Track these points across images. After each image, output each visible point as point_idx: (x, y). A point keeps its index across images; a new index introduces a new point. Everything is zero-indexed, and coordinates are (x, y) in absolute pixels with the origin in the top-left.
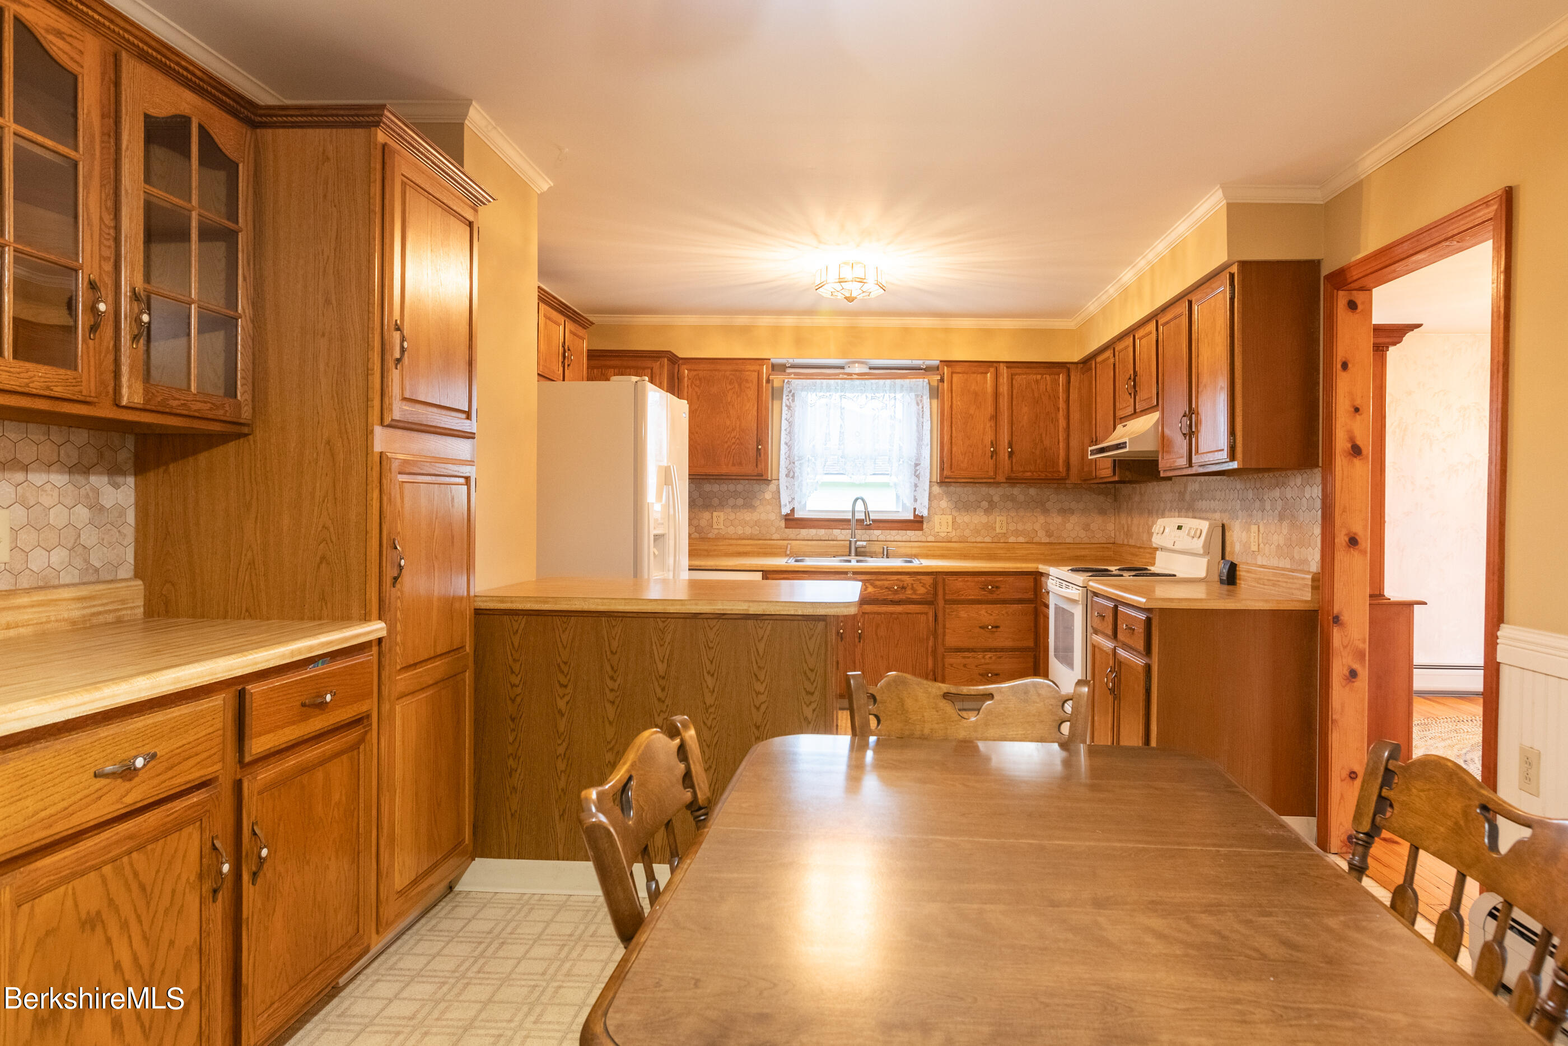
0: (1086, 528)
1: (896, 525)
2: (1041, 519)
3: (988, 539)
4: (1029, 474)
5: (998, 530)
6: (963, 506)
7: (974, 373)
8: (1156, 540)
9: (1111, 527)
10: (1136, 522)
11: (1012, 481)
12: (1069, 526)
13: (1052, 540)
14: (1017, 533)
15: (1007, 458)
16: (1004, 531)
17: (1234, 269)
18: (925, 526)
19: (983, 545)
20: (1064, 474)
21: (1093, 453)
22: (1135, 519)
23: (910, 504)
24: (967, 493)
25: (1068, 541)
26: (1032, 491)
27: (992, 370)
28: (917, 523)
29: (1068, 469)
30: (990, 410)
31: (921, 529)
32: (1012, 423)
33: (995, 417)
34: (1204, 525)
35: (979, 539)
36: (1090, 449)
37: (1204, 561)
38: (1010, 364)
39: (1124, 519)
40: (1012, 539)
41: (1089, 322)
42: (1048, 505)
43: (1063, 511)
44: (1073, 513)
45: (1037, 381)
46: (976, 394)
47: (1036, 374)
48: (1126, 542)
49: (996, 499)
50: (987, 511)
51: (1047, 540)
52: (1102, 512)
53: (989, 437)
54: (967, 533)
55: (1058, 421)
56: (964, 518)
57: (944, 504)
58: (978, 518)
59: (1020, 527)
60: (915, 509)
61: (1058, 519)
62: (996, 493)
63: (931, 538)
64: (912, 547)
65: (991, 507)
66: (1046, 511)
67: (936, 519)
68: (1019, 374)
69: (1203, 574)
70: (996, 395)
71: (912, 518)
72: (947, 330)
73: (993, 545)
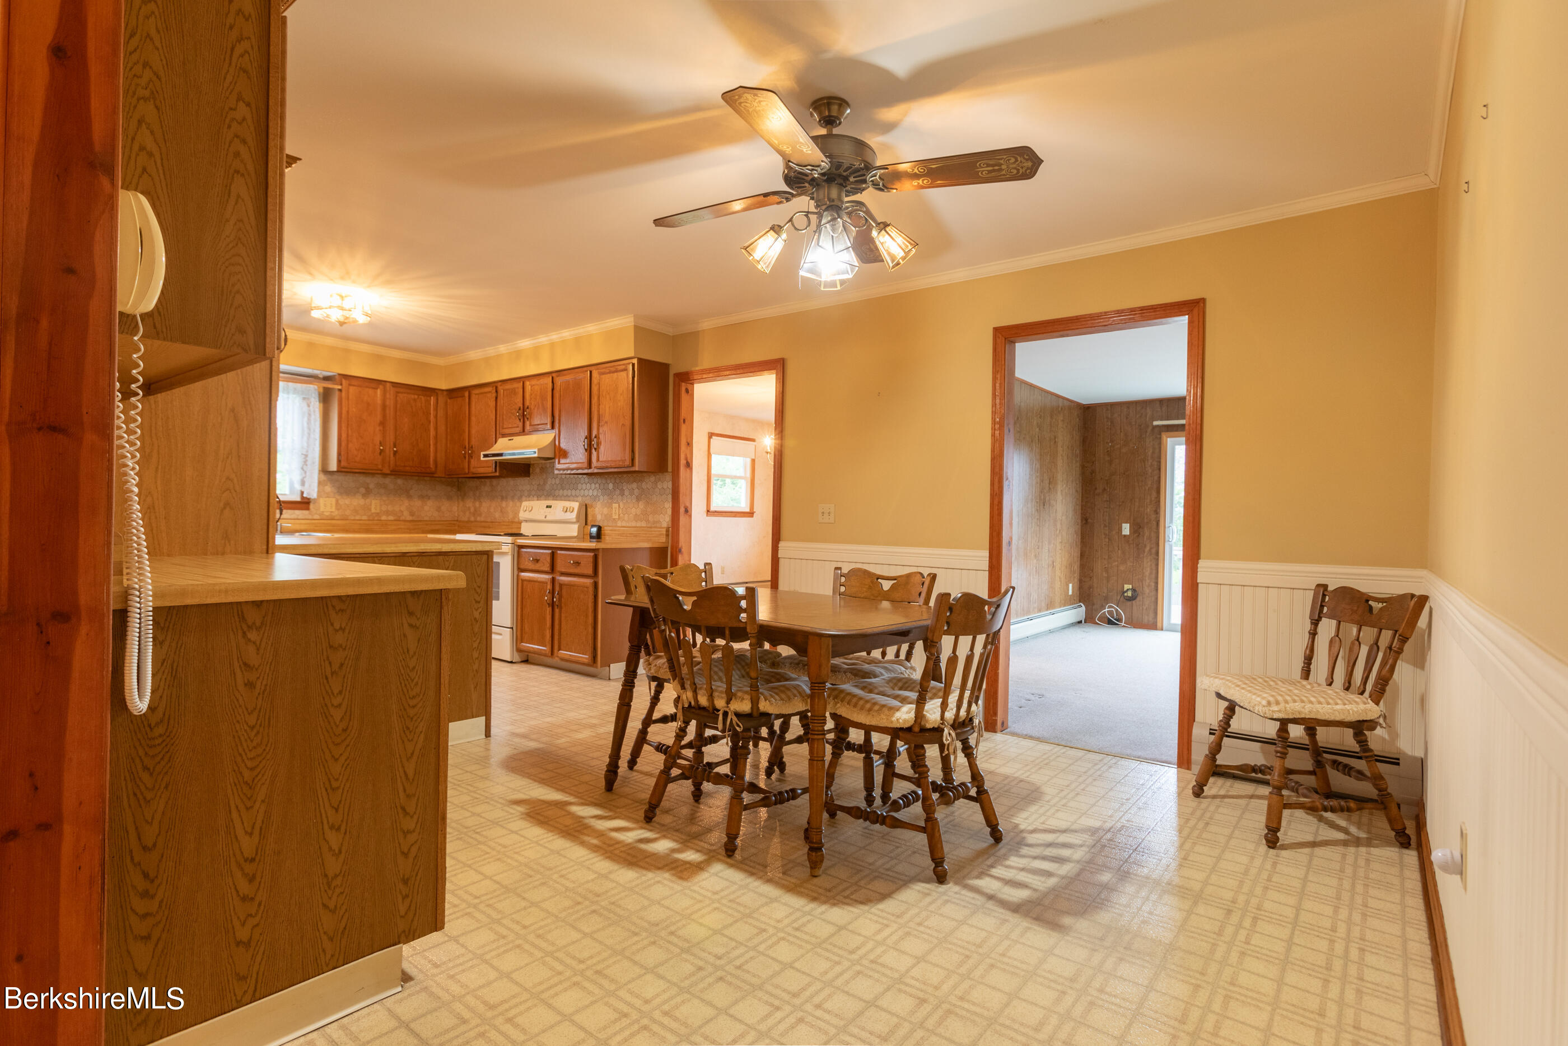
0: (439, 509)
1: (290, 505)
2: (406, 503)
3: (365, 518)
4: (408, 469)
5: (373, 511)
6: (344, 491)
7: (367, 387)
8: (522, 515)
9: (455, 508)
10: (509, 505)
11: (396, 473)
12: (426, 508)
13: (414, 518)
14: (387, 513)
15: (392, 455)
16: (378, 511)
17: (635, 361)
18: (311, 506)
19: (361, 522)
20: (433, 470)
21: (485, 456)
22: (484, 504)
23: (298, 487)
24: (349, 480)
25: (426, 518)
26: (400, 481)
27: (381, 386)
28: (304, 503)
29: (436, 467)
30: (379, 418)
31: (308, 509)
32: (396, 429)
33: (383, 424)
34: (576, 505)
35: (358, 517)
36: (482, 453)
37: (576, 527)
38: (395, 385)
39: (469, 503)
40: (384, 518)
41: (468, 364)
42: (411, 492)
43: (423, 497)
44: (429, 499)
45: (415, 400)
46: (368, 404)
47: (414, 394)
48: (472, 519)
49: (371, 486)
50: (365, 496)
51: (411, 518)
52: (449, 498)
53: (378, 439)
54: (348, 512)
55: (429, 430)
56: (346, 501)
57: (328, 488)
58: (357, 501)
59: (390, 508)
60: (302, 493)
61: (417, 503)
62: (372, 482)
63: (317, 517)
64: (301, 524)
65: (368, 493)
66: (409, 497)
67: (322, 501)
68: (402, 393)
69: (575, 534)
70: (384, 407)
71: (298, 499)
72: (347, 351)
73: (370, 522)
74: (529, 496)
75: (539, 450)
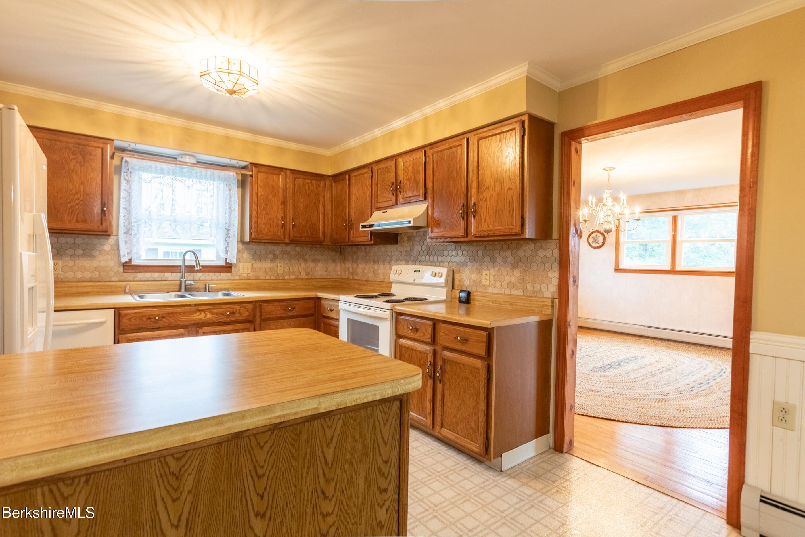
0: (326, 270)
1: (216, 269)
2: (303, 265)
3: (273, 277)
4: (303, 239)
5: (279, 272)
6: (257, 257)
7: (272, 174)
8: (393, 277)
9: (338, 269)
10: (381, 268)
11: (294, 242)
12: (318, 269)
13: (309, 277)
14: (289, 273)
15: (291, 228)
16: (282, 272)
17: (526, 118)
18: (233, 269)
19: (270, 281)
20: (322, 239)
21: (363, 227)
22: (360, 266)
23: (223, 255)
24: (260, 249)
25: (317, 277)
26: (298, 249)
27: (283, 173)
28: (228, 267)
29: (324, 237)
30: (281, 198)
31: (231, 272)
32: (294, 207)
33: (284, 203)
34: (444, 271)
35: (267, 277)
36: (361, 225)
37: (445, 290)
38: (293, 171)
39: (349, 265)
40: (287, 277)
41: (347, 152)
42: (307, 257)
43: (315, 261)
44: (320, 262)
45: (308, 184)
46: (273, 187)
47: (308, 179)
48: (351, 277)
49: (278, 253)
50: (273, 260)
51: (306, 277)
52: (334, 261)
53: (280, 215)
54: (260, 274)
55: (319, 208)
56: (258, 265)
57: (245, 255)
58: (267, 265)
59: (291, 270)
60: (226, 259)
61: (311, 265)
62: (278, 249)
63: (237, 278)
64: (225, 284)
65: (275, 258)
66: (305, 261)
67: (241, 265)
68: (299, 178)
69: (444, 298)
70: (285, 189)
71: (223, 264)
72: (256, 144)
73: (277, 281)
74: (397, 260)
75: (414, 219)
